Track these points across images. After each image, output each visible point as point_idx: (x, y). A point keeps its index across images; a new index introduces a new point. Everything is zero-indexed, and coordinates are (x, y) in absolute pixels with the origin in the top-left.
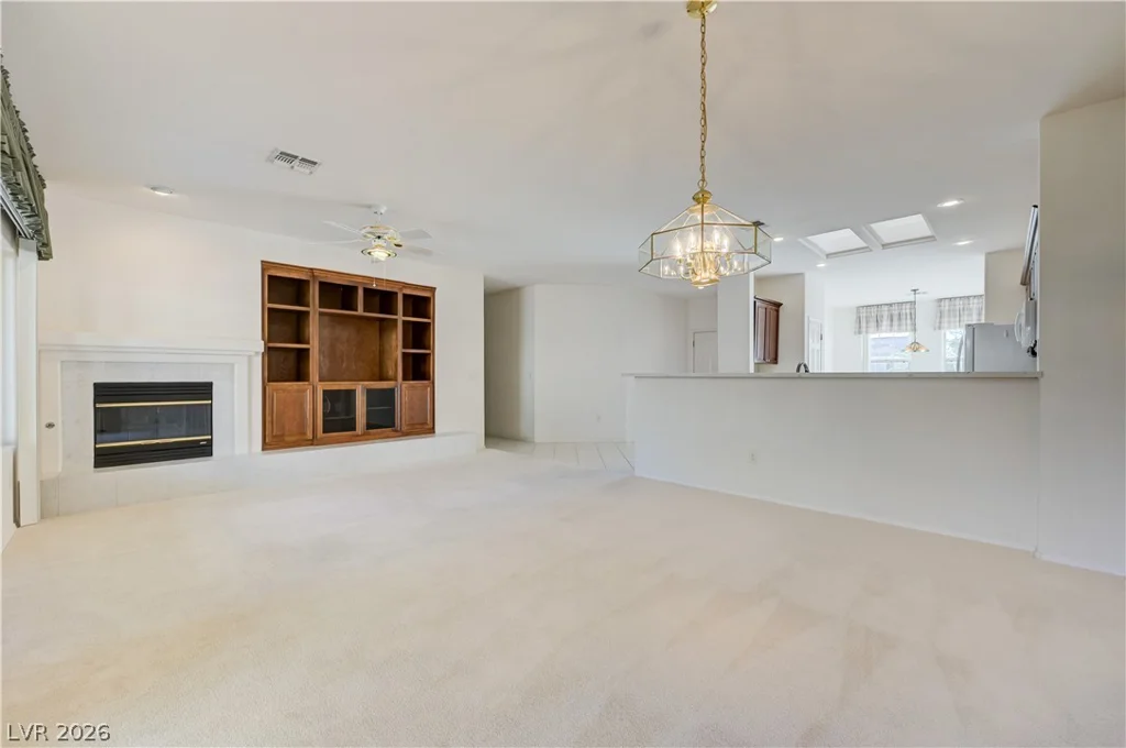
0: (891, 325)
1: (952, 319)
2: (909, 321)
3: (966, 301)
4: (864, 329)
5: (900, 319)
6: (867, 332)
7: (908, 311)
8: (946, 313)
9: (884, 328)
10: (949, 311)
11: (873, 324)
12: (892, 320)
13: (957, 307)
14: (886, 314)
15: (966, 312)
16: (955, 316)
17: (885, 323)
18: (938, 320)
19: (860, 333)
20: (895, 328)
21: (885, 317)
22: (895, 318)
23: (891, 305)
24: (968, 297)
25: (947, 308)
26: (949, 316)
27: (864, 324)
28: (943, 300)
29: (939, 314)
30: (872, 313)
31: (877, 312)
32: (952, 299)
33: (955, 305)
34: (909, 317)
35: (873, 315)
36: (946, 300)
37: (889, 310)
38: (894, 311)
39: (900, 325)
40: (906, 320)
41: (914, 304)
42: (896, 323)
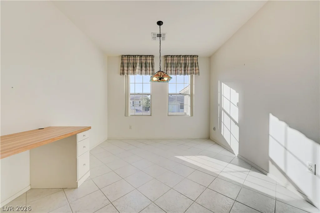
0: (141, 70)
1: (172, 68)
2: (151, 68)
3: (179, 58)
4: (126, 72)
5: (146, 67)
6: (127, 74)
7: (150, 61)
8: (169, 65)
9: (137, 71)
10: (171, 63)
11: (131, 68)
12: (142, 67)
13: (175, 61)
14: (138, 62)
15: (179, 65)
16: (174, 67)
17: (138, 67)
19: (123, 74)
20: (144, 71)
21: (138, 64)
22: (144, 65)
23: (141, 56)
24: (180, 56)
25: (170, 61)
26: (171, 67)
27: (126, 68)
28: (168, 56)
29: (166, 65)
30: (131, 61)
31: (134, 60)
32: (172, 57)
33: (174, 60)
34: (151, 65)
35: (131, 62)
36: (170, 56)
37: (140, 60)
38: (143, 61)
39: (146, 70)
40: (149, 67)
41: (154, 57)
42: (144, 68)
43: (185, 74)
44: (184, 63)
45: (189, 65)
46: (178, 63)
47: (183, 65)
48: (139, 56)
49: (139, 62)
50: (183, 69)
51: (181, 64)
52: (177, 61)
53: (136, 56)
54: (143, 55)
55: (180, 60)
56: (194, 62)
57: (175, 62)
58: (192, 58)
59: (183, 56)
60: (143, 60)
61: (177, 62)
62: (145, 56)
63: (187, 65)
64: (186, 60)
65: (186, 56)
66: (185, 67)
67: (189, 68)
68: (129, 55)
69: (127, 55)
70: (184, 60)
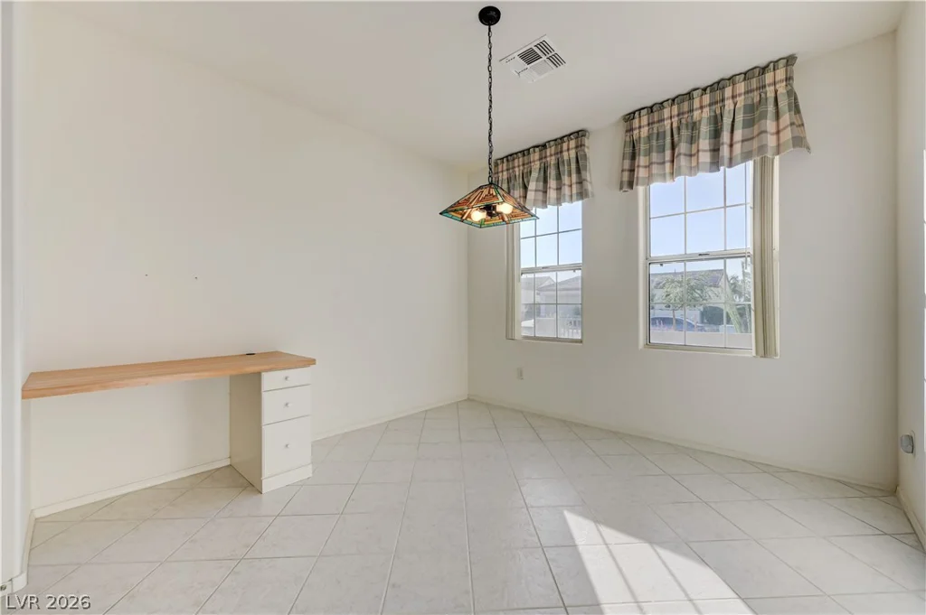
0: (545, 192)
1: (655, 156)
2: (574, 176)
5: (559, 177)
7: (573, 154)
8: (643, 147)
9: (531, 195)
10: (649, 138)
11: (516, 193)
12: (545, 181)
13: (667, 123)
14: (536, 166)
15: (684, 132)
16: (662, 150)
17: (534, 184)
18: (627, 164)
20: (552, 194)
21: (535, 175)
22: (552, 172)
24: (689, 95)
25: (645, 132)
26: (650, 152)
28: (637, 114)
29: (629, 150)
30: (517, 169)
31: (523, 165)
32: (654, 109)
33: (661, 120)
34: (573, 166)
35: (517, 174)
36: (644, 112)
37: (541, 159)
38: (548, 159)
39: (559, 189)
40: (570, 175)
41: (584, 136)
42: (552, 183)
43: (715, 164)
44: (709, 118)
45: (740, 118)
46: (679, 129)
47: (705, 129)
48: (537, 146)
49: (538, 166)
50: (705, 143)
51: (694, 126)
52: (675, 120)
53: (529, 150)
54: (549, 142)
55: (691, 111)
56: (771, 94)
57: (668, 127)
58: (754, 83)
59: (705, 90)
60: (551, 155)
61: (675, 125)
62: (556, 140)
63: (727, 121)
64: (723, 100)
65: (718, 83)
66: (716, 134)
67: (738, 135)
68: (511, 155)
69: (507, 157)
70: (710, 105)
